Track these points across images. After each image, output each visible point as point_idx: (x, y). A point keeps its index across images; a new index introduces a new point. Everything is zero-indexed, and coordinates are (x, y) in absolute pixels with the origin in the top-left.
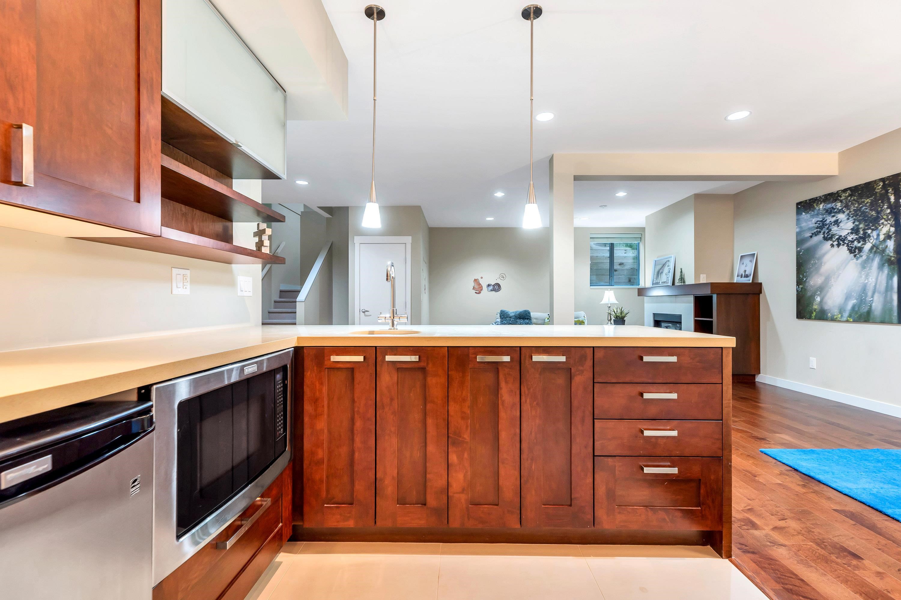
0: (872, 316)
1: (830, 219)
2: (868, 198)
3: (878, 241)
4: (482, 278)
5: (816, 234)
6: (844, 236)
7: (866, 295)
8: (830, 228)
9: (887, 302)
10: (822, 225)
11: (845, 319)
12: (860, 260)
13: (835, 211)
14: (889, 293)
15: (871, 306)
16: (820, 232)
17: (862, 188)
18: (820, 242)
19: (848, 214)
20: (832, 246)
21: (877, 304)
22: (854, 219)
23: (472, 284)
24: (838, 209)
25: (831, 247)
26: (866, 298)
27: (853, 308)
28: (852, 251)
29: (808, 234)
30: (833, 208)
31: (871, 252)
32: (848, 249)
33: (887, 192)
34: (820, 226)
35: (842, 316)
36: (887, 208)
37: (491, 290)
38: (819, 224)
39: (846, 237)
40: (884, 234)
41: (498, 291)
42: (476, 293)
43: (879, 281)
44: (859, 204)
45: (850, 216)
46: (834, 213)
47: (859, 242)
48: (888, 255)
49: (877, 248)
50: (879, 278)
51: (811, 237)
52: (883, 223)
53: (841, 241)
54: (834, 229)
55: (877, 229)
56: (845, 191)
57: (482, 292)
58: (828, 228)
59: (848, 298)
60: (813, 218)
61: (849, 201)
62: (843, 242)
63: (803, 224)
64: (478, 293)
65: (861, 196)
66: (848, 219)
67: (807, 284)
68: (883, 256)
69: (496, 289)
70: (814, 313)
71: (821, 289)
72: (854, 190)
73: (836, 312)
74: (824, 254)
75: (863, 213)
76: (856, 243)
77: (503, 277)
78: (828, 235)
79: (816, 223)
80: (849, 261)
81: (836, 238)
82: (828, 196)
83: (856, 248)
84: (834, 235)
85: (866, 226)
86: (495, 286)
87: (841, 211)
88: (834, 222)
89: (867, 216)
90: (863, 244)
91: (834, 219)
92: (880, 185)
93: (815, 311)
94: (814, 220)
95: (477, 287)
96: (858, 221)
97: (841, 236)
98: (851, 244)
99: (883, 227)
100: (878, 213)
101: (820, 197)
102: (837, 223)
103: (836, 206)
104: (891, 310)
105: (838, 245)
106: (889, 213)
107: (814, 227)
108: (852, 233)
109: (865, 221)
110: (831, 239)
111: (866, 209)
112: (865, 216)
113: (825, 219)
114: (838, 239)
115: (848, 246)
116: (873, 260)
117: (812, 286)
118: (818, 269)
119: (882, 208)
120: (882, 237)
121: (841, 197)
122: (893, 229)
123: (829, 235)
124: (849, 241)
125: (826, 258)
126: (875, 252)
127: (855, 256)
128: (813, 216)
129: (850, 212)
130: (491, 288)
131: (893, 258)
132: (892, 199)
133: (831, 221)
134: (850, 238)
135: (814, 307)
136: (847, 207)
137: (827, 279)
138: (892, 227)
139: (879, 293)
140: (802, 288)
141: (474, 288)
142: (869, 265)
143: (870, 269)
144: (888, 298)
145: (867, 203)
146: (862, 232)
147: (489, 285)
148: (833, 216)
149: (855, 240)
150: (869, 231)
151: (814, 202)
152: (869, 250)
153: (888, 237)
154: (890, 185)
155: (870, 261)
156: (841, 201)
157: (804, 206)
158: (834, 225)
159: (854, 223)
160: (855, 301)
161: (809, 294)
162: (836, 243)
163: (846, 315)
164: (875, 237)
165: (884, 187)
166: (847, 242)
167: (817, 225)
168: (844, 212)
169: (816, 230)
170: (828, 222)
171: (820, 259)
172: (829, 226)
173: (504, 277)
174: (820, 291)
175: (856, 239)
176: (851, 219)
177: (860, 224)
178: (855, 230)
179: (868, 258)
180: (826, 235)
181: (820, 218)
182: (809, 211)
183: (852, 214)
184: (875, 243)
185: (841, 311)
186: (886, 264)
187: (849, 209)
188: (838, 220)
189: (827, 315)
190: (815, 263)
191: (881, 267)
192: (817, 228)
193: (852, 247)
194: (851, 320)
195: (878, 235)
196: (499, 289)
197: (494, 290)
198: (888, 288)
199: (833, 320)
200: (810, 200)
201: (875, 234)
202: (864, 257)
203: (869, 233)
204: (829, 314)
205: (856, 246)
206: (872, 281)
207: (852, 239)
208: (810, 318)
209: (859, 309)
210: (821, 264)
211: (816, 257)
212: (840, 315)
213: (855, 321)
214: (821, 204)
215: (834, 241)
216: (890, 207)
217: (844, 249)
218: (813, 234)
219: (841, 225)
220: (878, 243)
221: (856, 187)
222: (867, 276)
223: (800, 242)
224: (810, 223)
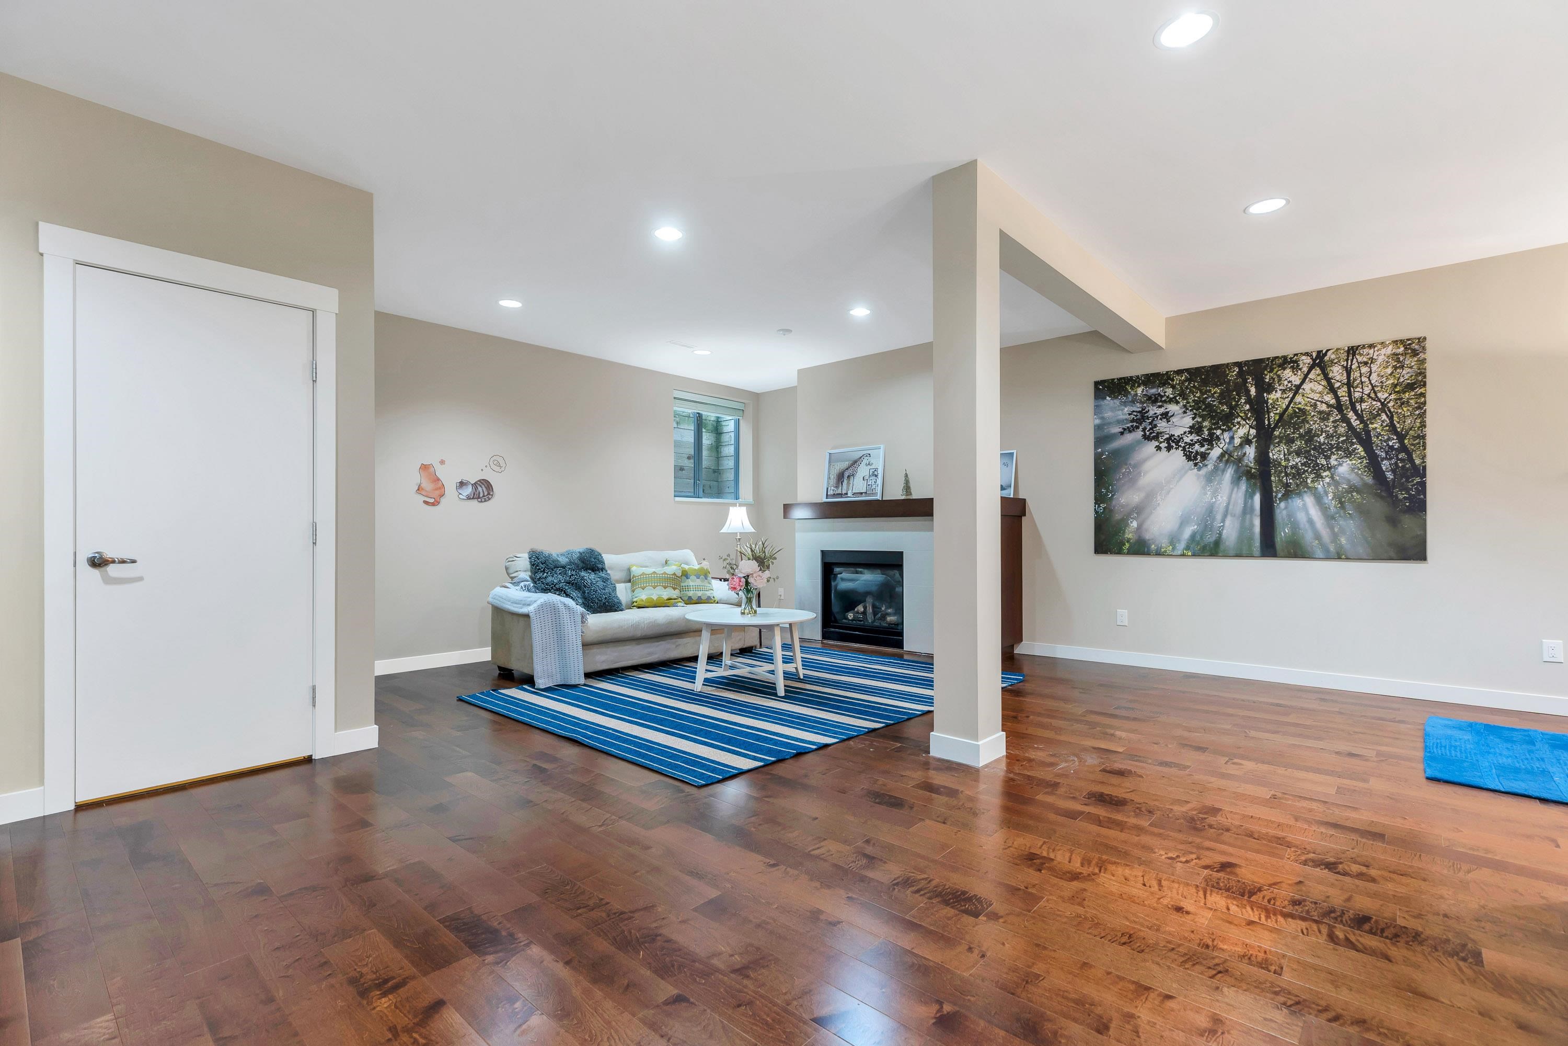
0: (1222, 547)
1: (1153, 410)
2: (1217, 386)
3: (1232, 446)
4: (442, 462)
5: (1130, 430)
6: (1179, 436)
7: (1214, 519)
8: (1155, 423)
9: (1244, 530)
10: (1142, 417)
11: (1179, 553)
12: (1204, 471)
13: (1163, 399)
14: (1248, 516)
15: (1220, 534)
16: (1137, 427)
17: (1207, 371)
18: (1138, 443)
19: (1185, 406)
20: (1159, 448)
21: (1230, 532)
22: (1195, 414)
23: (416, 478)
24: (1168, 397)
25: (1157, 450)
26: (1212, 523)
27: (1193, 536)
28: (1189, 457)
29: (1116, 429)
30: (1159, 394)
31: (1221, 461)
32: (1185, 455)
33: (1245, 381)
34: (1137, 419)
35: (1174, 549)
36: (1245, 403)
37: (469, 498)
38: (1136, 416)
39: (1182, 438)
40: (1241, 438)
41: (485, 501)
42: (426, 502)
43: (1233, 500)
44: (1202, 394)
45: (1188, 409)
46: (1161, 401)
47: (1202, 446)
48: (1247, 466)
49: (1230, 456)
50: (1234, 496)
51: (1122, 433)
52: (1238, 423)
53: (1172, 442)
54: (1162, 425)
55: (1230, 429)
56: (1179, 372)
57: (443, 500)
58: (1150, 423)
59: (1184, 522)
60: (1126, 407)
61: (1187, 388)
62: (1176, 445)
63: (1106, 413)
64: (433, 504)
65: (1205, 383)
66: (1185, 412)
67: (1114, 503)
68: (1239, 467)
69: (481, 495)
70: (1127, 545)
71: (1138, 510)
72: (1194, 373)
73: (1164, 543)
74: (1145, 460)
75: (1209, 406)
76: (1197, 447)
77: (498, 464)
78: (1151, 433)
79: (1130, 414)
80: (1186, 472)
81: (1164, 438)
82: (1150, 377)
83: (1197, 453)
84: (1161, 433)
85: (1214, 424)
86: (479, 487)
87: (1170, 401)
88: (1162, 414)
89: (1215, 411)
90: (1208, 449)
91: (1160, 411)
92: (1234, 371)
93: (1128, 542)
94: (1126, 409)
95: (428, 486)
96: (1200, 417)
97: (1174, 435)
98: (1189, 448)
99: (1239, 428)
100: (1232, 408)
101: (1138, 377)
102: (1166, 416)
103: (1166, 392)
104: (1251, 539)
105: (1169, 448)
106: (1247, 410)
107: (1126, 419)
108: (1191, 433)
109: (1212, 418)
110: (1156, 438)
111: (1214, 401)
112: (1212, 411)
113: (1147, 410)
114: (1168, 440)
115: (1184, 449)
116: (1223, 471)
117: (1123, 506)
118: (1133, 481)
119: (1238, 401)
120: (1237, 441)
121: (1173, 380)
122: (1253, 432)
123: (1154, 433)
124: (1186, 443)
125: (1147, 466)
126: (1227, 461)
127: (1196, 465)
128: (1125, 404)
129: (1188, 403)
130: (468, 490)
131: (1253, 471)
132: (1253, 391)
133: (1155, 413)
134: (1187, 440)
135: (1127, 536)
136: (1183, 395)
137: (1150, 496)
138: (1253, 428)
139: (1234, 516)
140: (1104, 508)
141: (419, 489)
142: (1217, 478)
143: (1220, 483)
144: (1247, 523)
145: (1215, 393)
146: (1206, 433)
147: (462, 484)
148: (1160, 407)
149: (1196, 442)
150: (1218, 432)
151: (1127, 383)
152: (1218, 458)
153: (1247, 441)
154: (1249, 373)
155: (1220, 473)
156: (1173, 387)
157: (1108, 387)
158: (1161, 419)
159: (1193, 419)
160: (1196, 527)
161: (1118, 517)
162: (1164, 445)
163: (1181, 547)
164: (1227, 440)
165: (1241, 374)
166: (1183, 445)
167: (1133, 416)
168: (1177, 403)
169: (1131, 424)
170: (1151, 413)
171: (1137, 466)
172: (1153, 420)
173: (502, 464)
174: (1137, 513)
175: (1198, 441)
176: (1189, 413)
177: (1204, 420)
178: (1196, 429)
179: (1216, 468)
180: (1148, 433)
181: (1137, 407)
182: (1118, 396)
183: (1190, 406)
184: (1227, 449)
185: (1173, 541)
186: (1244, 478)
187: (1187, 399)
188: (1168, 413)
189: (1149, 548)
190: (1130, 472)
191: (1236, 481)
192: (1133, 421)
193: (1192, 452)
194: (1190, 554)
195: (1232, 438)
196: (489, 494)
197: (475, 497)
198: (1247, 510)
199: (1159, 554)
200: (1120, 379)
201: (1226, 436)
202: (1210, 467)
203: (1218, 434)
204: (1153, 546)
205: (1197, 451)
206: (1222, 499)
207: (1192, 440)
208: (1120, 552)
209: (1201, 538)
210: (1140, 473)
211: (1130, 464)
212: (1171, 547)
213: (1194, 555)
214: (1139, 386)
215: (1161, 443)
216: (1249, 401)
217: (1177, 456)
218: (1124, 429)
219: (1173, 419)
220: (1231, 448)
221: (1198, 370)
222: (1215, 493)
223: (1101, 440)
224: (1120, 413)
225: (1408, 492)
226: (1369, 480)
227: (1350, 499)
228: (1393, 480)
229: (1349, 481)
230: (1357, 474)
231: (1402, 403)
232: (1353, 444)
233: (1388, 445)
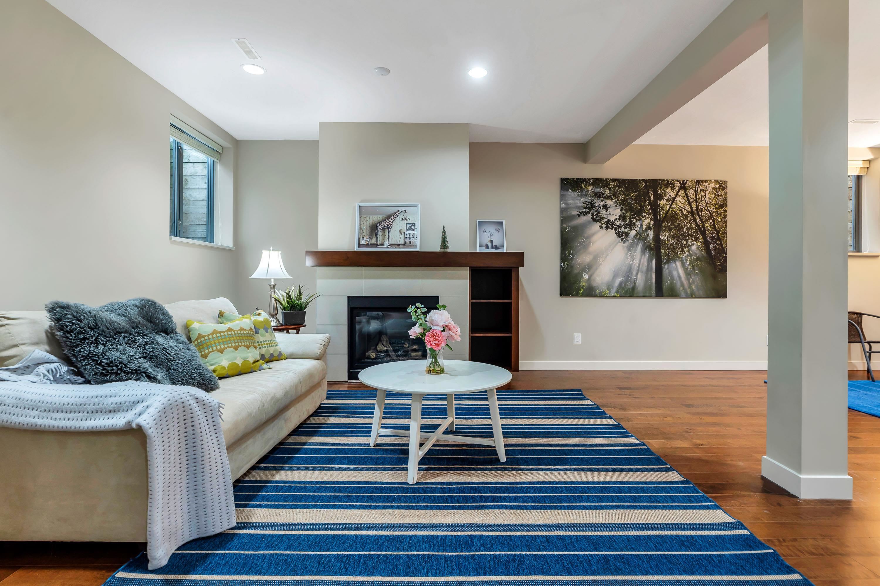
0: (636, 292)
1: (598, 203)
2: (634, 192)
3: (641, 230)
5: (585, 214)
6: (613, 221)
7: (632, 274)
8: (599, 211)
9: (648, 280)
10: (591, 206)
11: (613, 295)
12: (626, 244)
13: (604, 196)
14: (649, 273)
15: (635, 283)
16: (589, 213)
17: (628, 182)
18: (589, 223)
19: (616, 202)
20: (601, 227)
21: (640, 281)
22: (622, 208)
24: (607, 195)
25: (600, 229)
26: (631, 276)
27: (620, 284)
28: (619, 234)
29: (575, 213)
30: (601, 192)
31: (636, 238)
32: (616, 233)
33: (648, 191)
34: (588, 207)
35: (610, 292)
36: (649, 205)
38: (588, 205)
39: (615, 222)
40: (646, 225)
43: (642, 263)
44: (626, 196)
45: (618, 204)
46: (603, 197)
47: (626, 228)
48: (649, 242)
49: (641, 236)
50: (642, 260)
51: (579, 215)
52: (645, 216)
53: (609, 225)
54: (603, 212)
55: (640, 220)
56: (613, 180)
58: (596, 211)
59: (615, 276)
60: (581, 198)
61: (617, 191)
62: (611, 226)
63: (569, 201)
65: (627, 189)
66: (616, 206)
67: (574, 262)
68: (645, 243)
70: (582, 290)
71: (589, 267)
72: (622, 182)
73: (604, 288)
74: (594, 234)
75: (629, 204)
76: (623, 228)
78: (597, 217)
79: (584, 203)
80: (617, 244)
81: (604, 221)
82: (596, 180)
83: (623, 232)
84: (603, 218)
85: (632, 215)
87: (609, 198)
88: (603, 206)
89: (633, 207)
90: (629, 231)
91: (602, 203)
92: (643, 184)
93: (582, 288)
94: (582, 200)
96: (625, 210)
97: (610, 220)
98: (618, 229)
99: (645, 219)
100: (642, 207)
101: (589, 179)
102: (605, 207)
103: (605, 192)
104: (651, 286)
105: (607, 228)
106: (649, 209)
107: (582, 206)
108: (619, 219)
109: (631, 211)
110: (600, 220)
111: (632, 201)
112: (631, 207)
113: (594, 202)
114: (607, 223)
115: (616, 230)
116: (637, 245)
117: (579, 264)
118: (586, 248)
119: (644, 203)
120: (644, 227)
121: (609, 185)
122: (652, 222)
123: (598, 217)
124: (617, 225)
125: (595, 238)
126: (639, 239)
127: (622, 240)
128: (581, 196)
129: (618, 200)
131: (652, 245)
132: (652, 198)
133: (599, 205)
134: (618, 223)
135: (582, 284)
136: (615, 195)
137: (596, 258)
138: (652, 220)
139: (642, 272)
140: (568, 265)
142: (634, 249)
143: (635, 252)
144: (649, 276)
145: (633, 196)
146: (628, 220)
148: (602, 201)
149: (622, 226)
150: (634, 221)
151: (582, 183)
152: (634, 236)
153: (649, 228)
154: (650, 187)
155: (635, 245)
156: (610, 189)
157: (570, 183)
158: (603, 209)
159: (621, 211)
160: (622, 279)
161: (576, 271)
162: (604, 226)
163: (614, 291)
164: (639, 226)
165: (646, 186)
166: (615, 227)
167: (586, 205)
168: (612, 199)
169: (585, 210)
170: (597, 204)
171: (588, 238)
172: (598, 208)
174: (588, 269)
175: (623, 225)
176: (618, 207)
177: (627, 212)
178: (622, 217)
179: (633, 243)
180: (595, 217)
181: (589, 199)
182: (577, 190)
183: (619, 203)
184: (639, 231)
185: (609, 288)
186: (647, 250)
187: (617, 198)
188: (606, 205)
189: (595, 292)
190: (584, 242)
191: (643, 252)
192: (586, 208)
193: (620, 232)
194: (618, 295)
195: (641, 225)
198: (649, 269)
199: (601, 296)
200: (578, 179)
201: (639, 223)
202: (630, 242)
203: (634, 222)
204: (597, 291)
205: (623, 231)
206: (636, 262)
207: (620, 224)
208: (577, 295)
209: (625, 285)
210: (590, 243)
211: (584, 236)
212: (608, 291)
213: (621, 297)
214: (590, 186)
215: (602, 224)
216: (650, 204)
217: (612, 232)
218: (581, 213)
219: (610, 210)
220: (641, 231)
221: (624, 180)
222: (632, 258)
223: (565, 218)
224: (578, 201)
225: (720, 262)
226: (704, 254)
227: (697, 264)
228: (715, 255)
229: (696, 254)
230: (700, 250)
231: (719, 215)
232: (698, 234)
233: (712, 236)
